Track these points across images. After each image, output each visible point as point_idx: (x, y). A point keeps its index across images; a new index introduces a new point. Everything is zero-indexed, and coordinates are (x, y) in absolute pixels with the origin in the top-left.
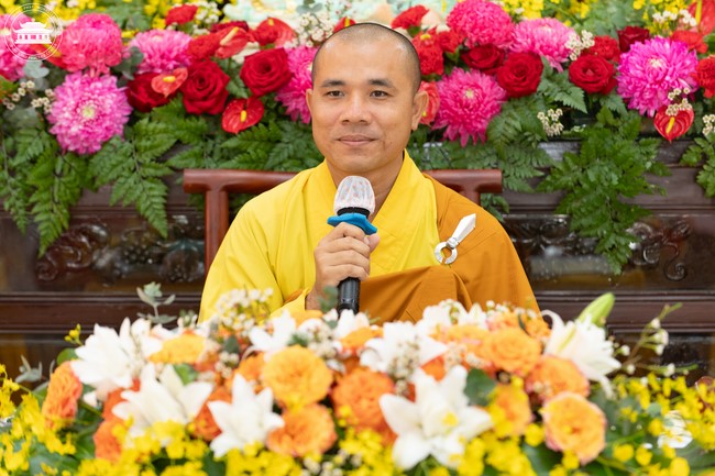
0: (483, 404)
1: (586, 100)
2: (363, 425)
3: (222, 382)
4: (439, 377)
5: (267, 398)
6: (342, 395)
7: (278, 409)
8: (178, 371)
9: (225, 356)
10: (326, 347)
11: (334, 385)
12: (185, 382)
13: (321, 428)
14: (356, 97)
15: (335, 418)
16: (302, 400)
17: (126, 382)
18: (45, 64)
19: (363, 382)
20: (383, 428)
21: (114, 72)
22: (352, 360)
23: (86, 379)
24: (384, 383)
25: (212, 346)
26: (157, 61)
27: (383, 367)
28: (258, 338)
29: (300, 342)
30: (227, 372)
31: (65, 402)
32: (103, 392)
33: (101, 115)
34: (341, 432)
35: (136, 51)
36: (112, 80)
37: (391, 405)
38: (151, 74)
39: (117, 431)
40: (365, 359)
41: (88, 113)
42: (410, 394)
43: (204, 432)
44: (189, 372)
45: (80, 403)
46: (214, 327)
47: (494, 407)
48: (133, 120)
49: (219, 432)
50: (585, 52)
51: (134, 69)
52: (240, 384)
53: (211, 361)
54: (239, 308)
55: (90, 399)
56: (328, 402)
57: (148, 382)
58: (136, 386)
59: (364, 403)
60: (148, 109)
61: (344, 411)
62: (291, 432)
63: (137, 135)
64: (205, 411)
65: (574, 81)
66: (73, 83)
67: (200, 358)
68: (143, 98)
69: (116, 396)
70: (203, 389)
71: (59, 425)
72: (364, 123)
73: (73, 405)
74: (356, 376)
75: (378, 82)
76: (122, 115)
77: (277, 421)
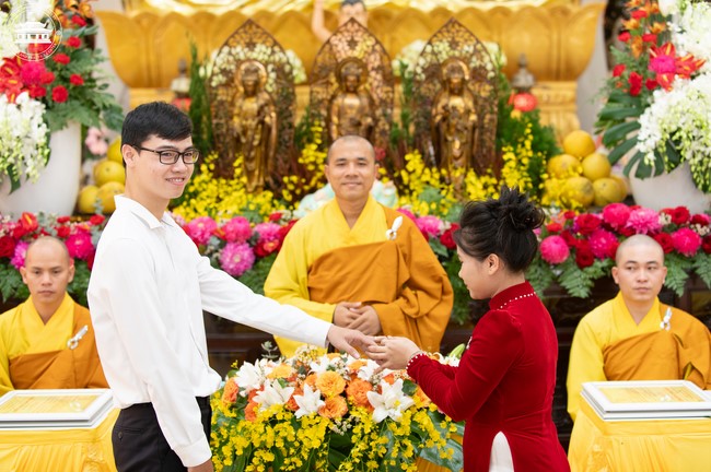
0: (411, 395)
1: (448, 250)
2: (360, 404)
3: (299, 386)
4: (391, 383)
5: (318, 393)
6: (350, 391)
7: (323, 398)
8: (280, 382)
9: (300, 375)
10: (343, 371)
11: (347, 386)
12: (283, 387)
13: (342, 406)
14: (352, 165)
15: (347, 401)
16: (332, 394)
17: (258, 387)
18: (219, 238)
19: (359, 385)
20: (367, 405)
21: (248, 241)
22: (354, 375)
23: (241, 385)
24: (368, 385)
25: (294, 371)
26: (266, 237)
27: (367, 379)
28: (314, 367)
29: (331, 368)
30: (300, 382)
31: (232, 395)
32: (248, 390)
33: (242, 260)
34: (350, 407)
35: (257, 233)
36: (247, 245)
37: (371, 395)
38: (263, 242)
39: (254, 409)
40: (360, 375)
41: (237, 260)
42: (379, 391)
43: (292, 408)
44: (285, 382)
45: (238, 395)
46: (295, 362)
47: (415, 395)
48: (256, 261)
49: (298, 408)
50: (447, 231)
51: (256, 241)
52: (306, 387)
53: (293, 378)
54: (305, 354)
55: (243, 394)
56: (344, 394)
57: (267, 387)
58: (262, 388)
59: (360, 394)
60: (262, 257)
61: (351, 398)
62: (329, 408)
63: (258, 268)
64: (292, 398)
65: (443, 243)
66: (230, 247)
67: (289, 376)
68: (260, 253)
69: (254, 392)
70: (291, 390)
71: (229, 404)
72: (356, 176)
73: (235, 396)
74: (356, 382)
75: (361, 159)
76: (251, 260)
77: (322, 403)
